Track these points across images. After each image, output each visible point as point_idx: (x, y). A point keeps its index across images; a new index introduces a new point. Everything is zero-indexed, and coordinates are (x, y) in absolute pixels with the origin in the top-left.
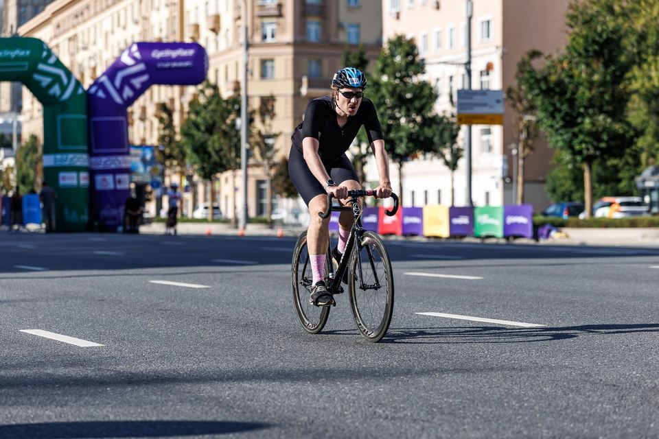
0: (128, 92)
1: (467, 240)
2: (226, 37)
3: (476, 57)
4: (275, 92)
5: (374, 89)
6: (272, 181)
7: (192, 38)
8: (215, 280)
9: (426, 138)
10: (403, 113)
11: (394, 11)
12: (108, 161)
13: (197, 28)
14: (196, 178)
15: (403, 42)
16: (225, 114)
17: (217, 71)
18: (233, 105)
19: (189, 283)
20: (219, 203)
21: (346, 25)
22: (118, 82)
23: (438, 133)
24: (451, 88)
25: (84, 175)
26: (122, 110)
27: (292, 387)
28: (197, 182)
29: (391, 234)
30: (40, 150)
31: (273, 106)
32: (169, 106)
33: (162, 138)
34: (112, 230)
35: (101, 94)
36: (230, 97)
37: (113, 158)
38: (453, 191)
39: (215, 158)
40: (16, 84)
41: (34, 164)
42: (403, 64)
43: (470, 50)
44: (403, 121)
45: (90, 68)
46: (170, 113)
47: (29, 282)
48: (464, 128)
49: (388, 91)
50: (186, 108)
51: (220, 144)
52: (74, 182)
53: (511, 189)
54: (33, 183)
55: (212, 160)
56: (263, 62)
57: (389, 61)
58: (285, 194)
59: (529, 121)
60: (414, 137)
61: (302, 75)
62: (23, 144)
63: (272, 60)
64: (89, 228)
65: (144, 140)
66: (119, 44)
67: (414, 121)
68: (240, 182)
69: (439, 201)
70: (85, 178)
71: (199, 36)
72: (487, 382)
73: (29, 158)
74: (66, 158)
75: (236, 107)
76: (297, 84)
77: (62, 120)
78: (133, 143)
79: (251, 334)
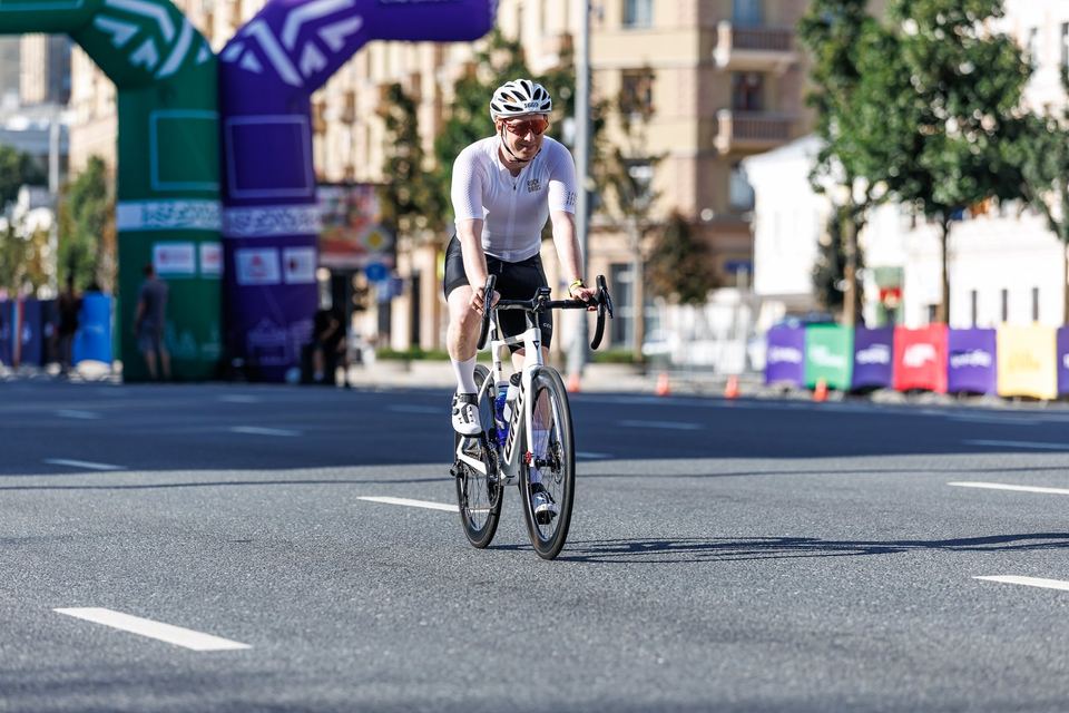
4: (655, 59)
5: (884, 53)
6: (645, 265)
9: (1006, 166)
10: (952, 107)
12: (264, 217)
17: (520, 10)
18: (557, 89)
22: (290, 34)
23: (1032, 156)
24: (1065, 50)
25: (210, 250)
26: (299, 98)
29: (923, 390)
30: (111, 189)
31: (649, 92)
32: (408, 88)
33: (392, 165)
34: (276, 377)
35: (250, 62)
36: (551, 70)
37: (277, 211)
38: (1066, 290)
40: (60, 39)
41: (98, 223)
44: (952, 126)
46: (410, 105)
47: (81, 498)
49: (916, 55)
50: (449, 96)
52: (188, 266)
54: (94, 268)
58: (675, 296)
60: (977, 163)
61: (719, 19)
62: (73, 178)
64: (221, 373)
65: (350, 169)
67: (978, 126)
69: (1036, 316)
70: (212, 258)
73: (86, 210)
74: (170, 210)
75: (565, 93)
76: (708, 38)
77: (160, 122)
78: (324, 177)
79: (588, 624)
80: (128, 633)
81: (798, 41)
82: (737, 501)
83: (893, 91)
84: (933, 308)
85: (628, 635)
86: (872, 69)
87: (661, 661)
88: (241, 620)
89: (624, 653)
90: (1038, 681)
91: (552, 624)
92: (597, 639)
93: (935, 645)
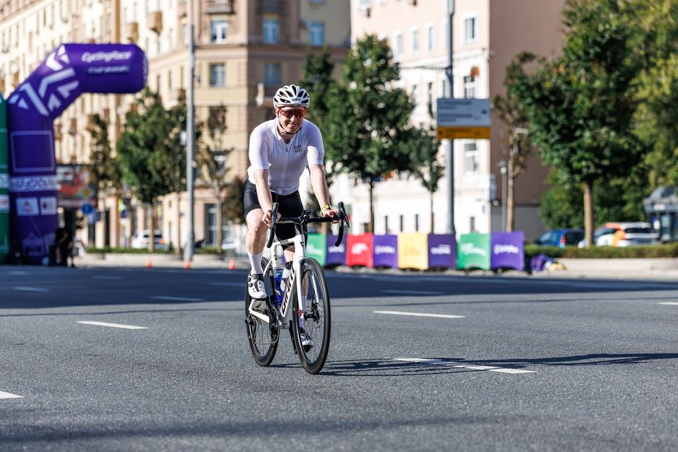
0: (54, 102)
1: (450, 272)
2: (170, 37)
3: (458, 60)
4: (226, 102)
5: (340, 98)
6: (222, 205)
7: (130, 39)
8: (154, 320)
9: (401, 154)
10: (374, 125)
11: (364, 7)
12: (31, 182)
13: (135, 26)
14: (134, 201)
15: (374, 43)
16: (168, 127)
17: (159, 77)
18: (177, 117)
19: (123, 324)
20: (161, 231)
21: (309, 23)
22: (42, 91)
23: (414, 149)
24: (430, 96)
25: (3, 198)
26: (47, 122)
27: (239, 445)
28: (136, 206)
29: (361, 266)
31: (224, 118)
32: (102, 116)
33: (95, 155)
34: (37, 262)
35: (23, 104)
36: (174, 108)
37: (38, 178)
38: (433, 215)
39: (156, 178)
42: (375, 68)
43: (451, 52)
44: (374, 134)
45: (11, 73)
46: (104, 126)
48: (445, 143)
49: (356, 99)
50: (123, 120)
51: (162, 162)
53: (500, 213)
55: (153, 181)
56: (213, 67)
57: (358, 64)
59: (520, 134)
60: (387, 153)
61: (258, 82)
64: (9, 260)
65: (74, 157)
66: (45, 45)
67: (387, 134)
68: (185, 206)
69: (417, 228)
70: (3, 202)
71: (138, 37)
72: (465, 438)
75: (181, 119)
76: (252, 92)
78: (61, 161)
79: (193, 383)
83: (345, 117)
84: (366, 225)
85: (213, 389)
86: (334, 106)
87: (229, 401)
88: (18, 383)
89: (210, 398)
90: (417, 409)
91: (175, 384)
92: (197, 391)
93: (366, 392)
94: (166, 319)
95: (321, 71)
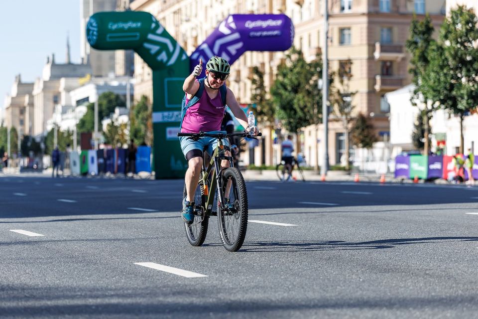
2: (310, 9)
4: (352, 57)
5: (438, 53)
6: (349, 133)
7: (280, 10)
8: (301, 219)
10: (464, 73)
14: (283, 131)
15: (464, 11)
16: (309, 76)
17: (301, 39)
18: (315, 68)
19: (279, 222)
22: (216, 50)
28: (284, 135)
30: (150, 108)
31: (350, 68)
32: (260, 69)
33: (254, 97)
36: (313, 61)
39: (300, 114)
40: (129, 52)
41: (145, 120)
42: (464, 30)
44: (464, 80)
45: (192, 37)
46: (261, 75)
47: (142, 222)
49: (450, 54)
50: (275, 71)
51: (304, 102)
54: (144, 137)
55: (298, 116)
56: (342, 30)
57: (452, 27)
58: (361, 145)
60: (474, 94)
61: (375, 42)
62: (136, 103)
63: (349, 29)
66: (217, 16)
67: (474, 80)
68: (322, 135)
71: (286, 9)
73: (140, 116)
74: (173, 115)
75: (318, 69)
76: (371, 49)
77: (169, 82)
79: (333, 267)
80: (162, 271)
81: (406, 49)
82: (387, 221)
83: (442, 67)
84: (457, 148)
85: (348, 271)
86: (434, 59)
87: (361, 280)
88: (204, 266)
89: (347, 277)
91: (320, 267)
92: (337, 272)
93: (464, 273)
94: (311, 218)
95: (424, 33)
